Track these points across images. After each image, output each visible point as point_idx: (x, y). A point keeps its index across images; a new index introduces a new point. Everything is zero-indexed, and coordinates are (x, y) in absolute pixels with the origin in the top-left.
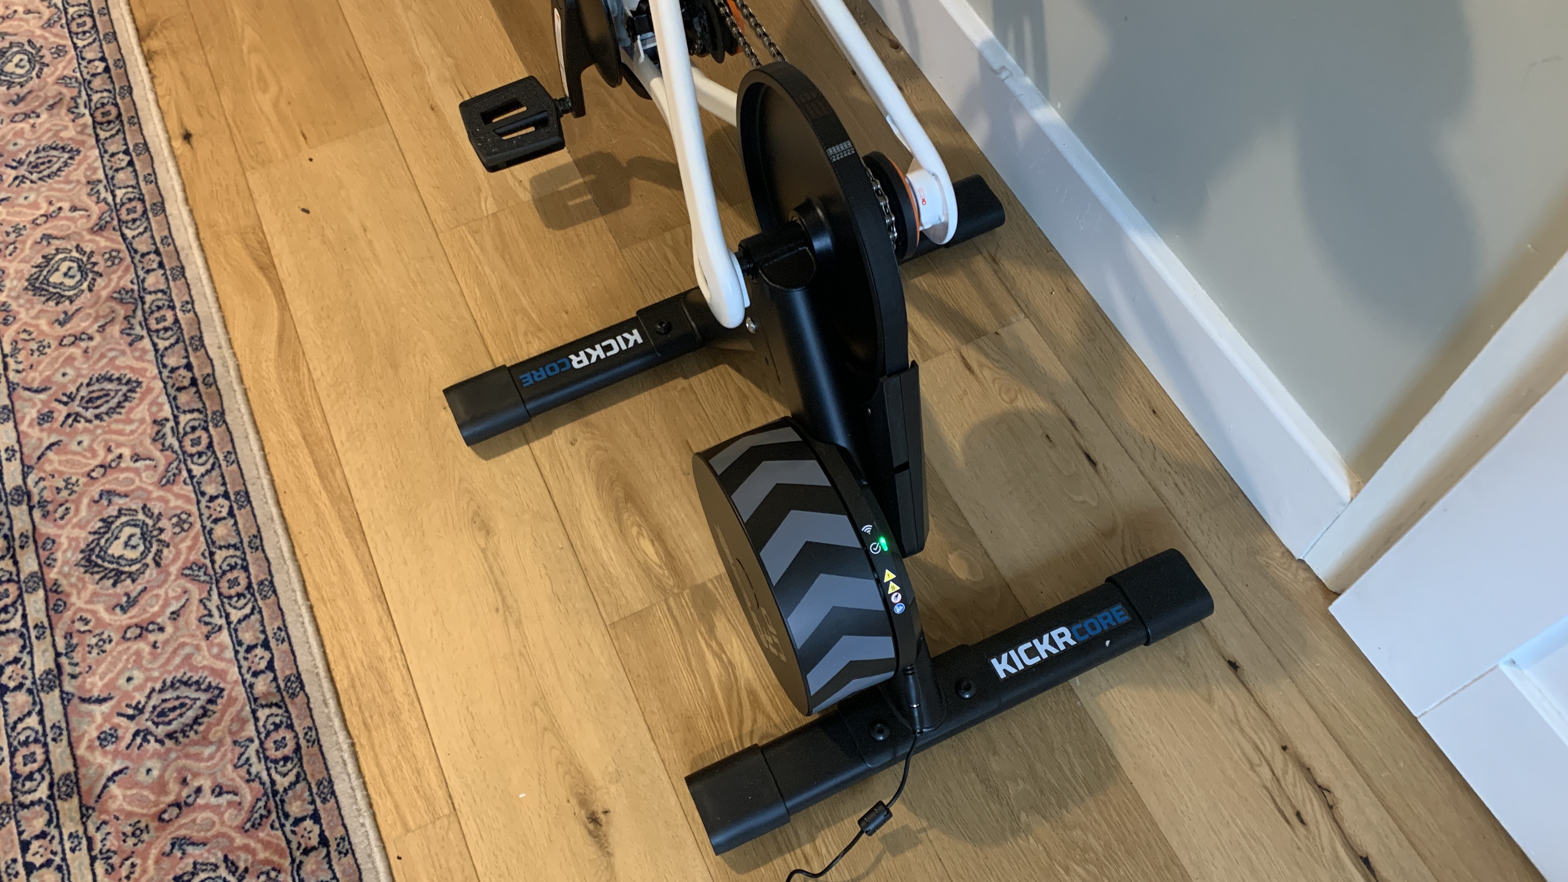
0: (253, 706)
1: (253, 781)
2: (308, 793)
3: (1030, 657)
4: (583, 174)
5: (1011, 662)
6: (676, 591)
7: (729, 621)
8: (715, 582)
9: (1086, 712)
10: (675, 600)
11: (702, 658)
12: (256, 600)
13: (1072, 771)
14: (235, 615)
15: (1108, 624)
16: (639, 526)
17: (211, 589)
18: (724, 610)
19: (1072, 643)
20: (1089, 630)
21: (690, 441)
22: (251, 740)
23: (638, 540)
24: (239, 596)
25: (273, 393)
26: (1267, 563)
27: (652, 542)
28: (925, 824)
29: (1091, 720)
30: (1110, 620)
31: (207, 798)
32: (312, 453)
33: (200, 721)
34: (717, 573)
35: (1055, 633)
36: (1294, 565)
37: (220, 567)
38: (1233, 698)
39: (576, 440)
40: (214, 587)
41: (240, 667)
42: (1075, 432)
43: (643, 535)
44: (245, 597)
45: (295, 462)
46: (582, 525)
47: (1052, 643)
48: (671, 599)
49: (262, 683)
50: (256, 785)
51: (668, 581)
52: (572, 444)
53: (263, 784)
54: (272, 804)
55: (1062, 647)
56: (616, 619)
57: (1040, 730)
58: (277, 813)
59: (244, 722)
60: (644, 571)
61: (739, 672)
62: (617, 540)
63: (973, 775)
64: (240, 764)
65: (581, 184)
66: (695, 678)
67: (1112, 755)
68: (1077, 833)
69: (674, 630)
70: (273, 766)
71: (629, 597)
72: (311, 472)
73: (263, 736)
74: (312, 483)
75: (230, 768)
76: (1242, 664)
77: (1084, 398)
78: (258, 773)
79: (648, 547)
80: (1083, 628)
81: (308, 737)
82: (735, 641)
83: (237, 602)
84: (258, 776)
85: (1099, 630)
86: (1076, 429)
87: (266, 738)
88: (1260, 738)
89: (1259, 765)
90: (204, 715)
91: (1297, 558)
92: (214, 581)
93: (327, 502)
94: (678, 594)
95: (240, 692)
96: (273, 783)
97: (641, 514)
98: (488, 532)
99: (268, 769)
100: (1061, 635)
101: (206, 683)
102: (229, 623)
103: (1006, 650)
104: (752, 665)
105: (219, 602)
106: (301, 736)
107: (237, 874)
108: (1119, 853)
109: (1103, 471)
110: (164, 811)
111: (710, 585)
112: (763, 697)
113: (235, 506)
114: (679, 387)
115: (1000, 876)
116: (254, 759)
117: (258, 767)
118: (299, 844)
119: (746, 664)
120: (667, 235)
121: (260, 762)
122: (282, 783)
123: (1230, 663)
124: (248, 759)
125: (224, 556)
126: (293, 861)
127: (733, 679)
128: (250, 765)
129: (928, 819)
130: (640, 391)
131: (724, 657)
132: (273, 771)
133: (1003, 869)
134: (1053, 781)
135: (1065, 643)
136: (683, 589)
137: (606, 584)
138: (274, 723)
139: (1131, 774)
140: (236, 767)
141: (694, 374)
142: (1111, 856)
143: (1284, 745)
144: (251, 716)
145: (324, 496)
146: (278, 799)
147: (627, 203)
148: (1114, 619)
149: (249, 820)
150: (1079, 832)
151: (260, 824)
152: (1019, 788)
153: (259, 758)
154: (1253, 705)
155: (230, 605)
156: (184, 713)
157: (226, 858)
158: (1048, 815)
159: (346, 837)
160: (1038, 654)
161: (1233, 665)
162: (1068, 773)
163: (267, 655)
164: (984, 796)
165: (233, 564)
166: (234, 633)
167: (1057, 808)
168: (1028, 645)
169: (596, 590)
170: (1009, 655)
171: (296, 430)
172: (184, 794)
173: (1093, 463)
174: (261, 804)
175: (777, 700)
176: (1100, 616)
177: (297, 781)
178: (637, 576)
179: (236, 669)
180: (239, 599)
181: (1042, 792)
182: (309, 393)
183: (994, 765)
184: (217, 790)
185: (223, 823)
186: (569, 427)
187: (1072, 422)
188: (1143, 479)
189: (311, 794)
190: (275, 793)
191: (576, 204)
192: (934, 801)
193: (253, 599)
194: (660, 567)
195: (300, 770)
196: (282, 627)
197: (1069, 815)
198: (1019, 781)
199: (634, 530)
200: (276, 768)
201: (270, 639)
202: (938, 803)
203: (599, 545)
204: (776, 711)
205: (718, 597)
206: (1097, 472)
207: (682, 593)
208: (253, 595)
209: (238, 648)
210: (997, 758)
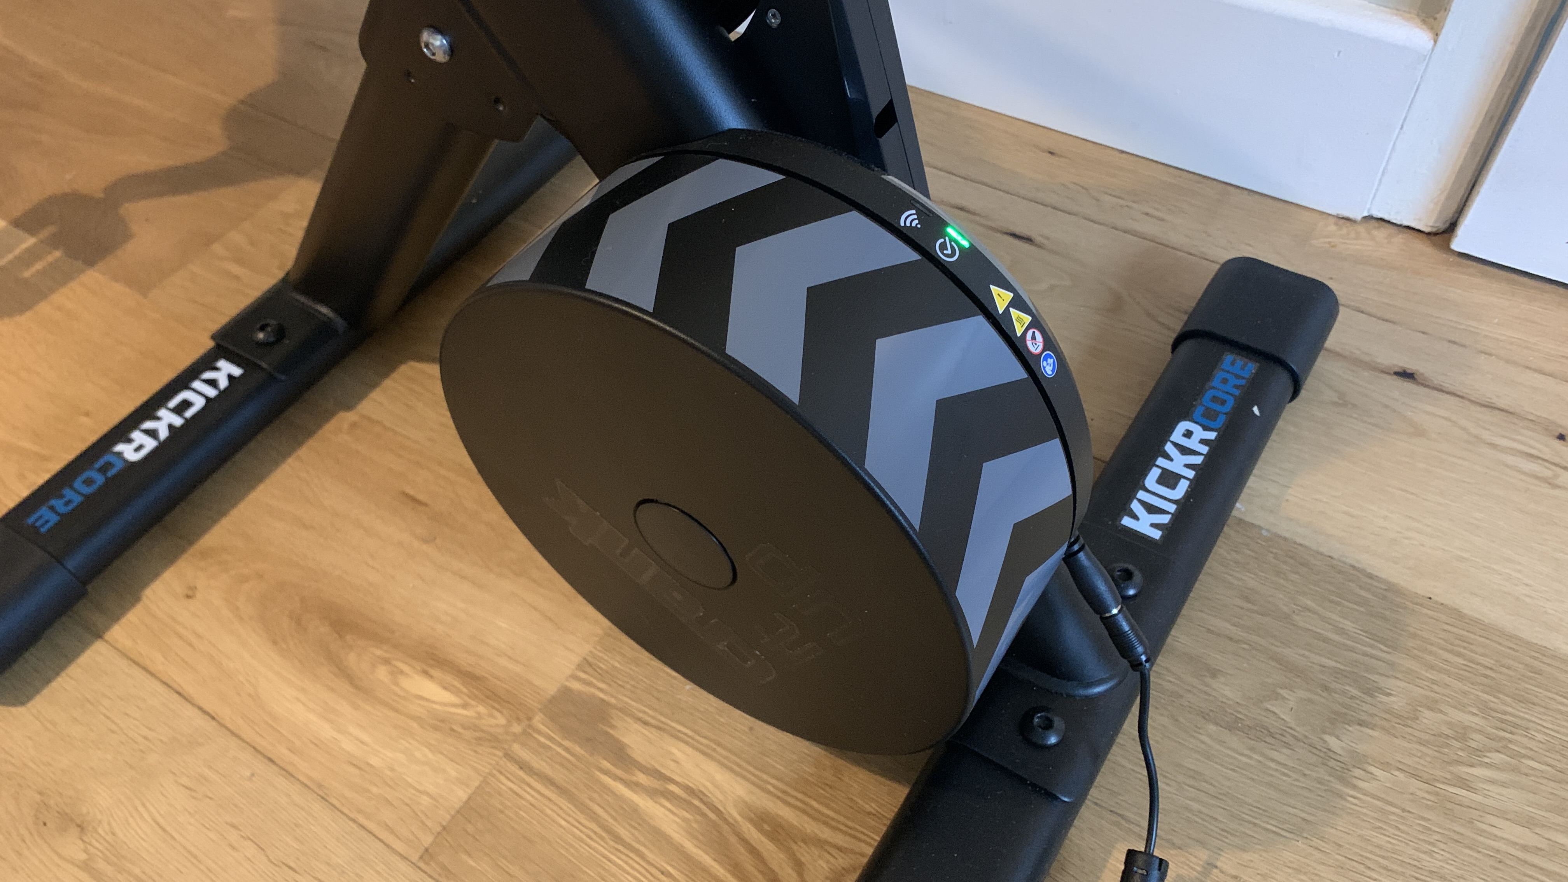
3: (1173, 487)
4: (31, 232)
5: (1151, 509)
6: (517, 728)
7: (646, 723)
8: (583, 675)
9: (1285, 539)
10: (523, 744)
11: (633, 815)
13: (1342, 631)
15: (1236, 387)
16: (387, 662)
18: (625, 711)
19: (1212, 435)
20: (1217, 407)
21: (409, 490)
23: (397, 684)
26: (1329, 243)
27: (425, 673)
28: (1204, 855)
29: (1301, 545)
30: (1233, 381)
34: (577, 660)
35: (1177, 435)
36: (1361, 229)
38: (1442, 413)
39: (193, 588)
42: (977, 218)
43: (402, 672)
46: (274, 717)
47: (1185, 451)
48: (516, 748)
51: (492, 721)
52: (188, 597)
55: (1204, 449)
56: (427, 840)
57: (1247, 599)
60: (436, 728)
61: (717, 797)
62: (356, 707)
63: (1212, 728)
65: (35, 244)
66: (642, 856)
67: (1371, 576)
68: (1428, 717)
69: (554, 797)
71: (431, 789)
76: (1414, 368)
77: (954, 177)
79: (423, 687)
80: (1207, 409)
82: (679, 751)
85: (1231, 403)
86: (974, 214)
88: (1522, 443)
89: (1556, 476)
91: (1359, 217)
94: (524, 732)
97: (381, 641)
98: (82, 828)
100: (1188, 434)
103: (1131, 497)
104: (732, 770)
108: (1510, 709)
109: (1045, 242)
111: (576, 686)
112: (786, 814)
114: (346, 426)
115: (1385, 862)
119: (722, 777)
120: (217, 248)
123: (1397, 374)
127: (712, 816)
129: (1202, 843)
130: (276, 463)
131: (673, 788)
133: (1380, 847)
134: (1330, 663)
135: (1203, 442)
136: (529, 719)
137: (375, 790)
139: (1421, 586)
141: (361, 397)
142: (1502, 721)
143: (1557, 434)
147: (127, 236)
148: (1238, 377)
150: (1427, 713)
152: (1292, 704)
154: (1473, 407)
158: (1365, 717)
160: (1178, 477)
161: (1406, 375)
162: (1337, 638)
164: (1252, 749)
167: (1368, 699)
168: (1155, 473)
169: (359, 811)
170: (1140, 501)
173: (1028, 240)
175: (815, 804)
176: (1216, 381)
178: (429, 746)
181: (1326, 689)
183: (1227, 692)
186: (169, 575)
187: (961, 209)
188: (1102, 227)
191: (38, 271)
192: (1187, 808)
194: (465, 706)
197: (1393, 699)
198: (1283, 692)
199: (382, 673)
202: (1195, 806)
203: (326, 731)
204: (826, 824)
205: (602, 695)
206: (1039, 246)
207: (530, 726)
210: (1222, 679)
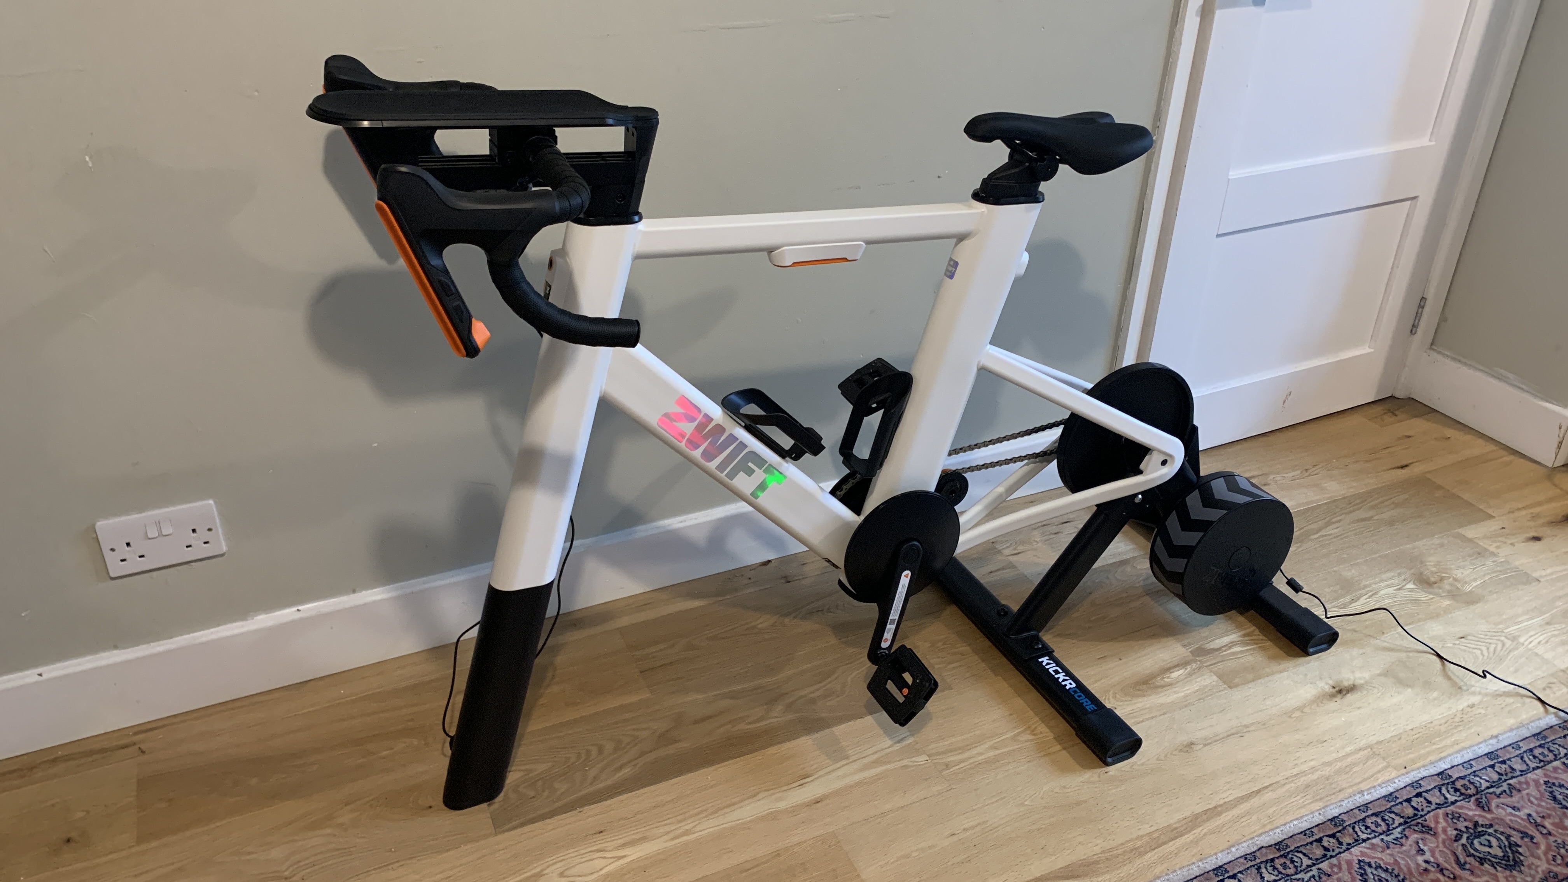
0: (1361, 841)
1: (1405, 835)
2: (1397, 806)
6: (1199, 663)
12: (1291, 851)
14: (1306, 862)
16: (1163, 678)
17: (1296, 879)
22: (1382, 840)
23: (1173, 679)
24: (1292, 862)
25: (1122, 875)
27: (1172, 672)
31: (1428, 856)
32: (1164, 843)
33: (1385, 869)
37: (1277, 876)
40: (1293, 877)
41: (1340, 853)
43: (1169, 676)
44: (1292, 858)
45: (1175, 852)
46: (1172, 702)
48: (1205, 664)
49: (1345, 839)
50: (1407, 832)
51: (1193, 666)
53: (1404, 830)
54: (1413, 823)
58: (1416, 819)
59: (1373, 844)
60: (1192, 676)
64: (1399, 843)
70: (1391, 826)
71: (1211, 681)
72: (1179, 842)
73: (1377, 834)
74: (1188, 840)
75: (1404, 848)
78: (1399, 833)
79: (1176, 674)
81: (1365, 810)
83: (1297, 862)
84: (1401, 833)
87: (1377, 832)
90: (1381, 867)
92: (1289, 878)
93: (1201, 828)
95: (1355, 850)
96: (1400, 825)
97: (1155, 677)
98: (1192, 744)
99: (1394, 828)
101: (1360, 871)
102: (1314, 865)
105: (1302, 873)
106: (1366, 814)
107: (1461, 834)
110: (1449, 877)
113: (1226, 875)
116: (1392, 837)
117: (1396, 833)
118: (1427, 806)
121: (1392, 833)
122: (1398, 820)
124: (1394, 839)
125: (1268, 875)
126: (1437, 808)
128: (1397, 838)
132: (1394, 826)
136: (1197, 660)
137: (1206, 691)
138: (1366, 829)
140: (1402, 845)
144: (1367, 842)
145: (1196, 831)
146: (1409, 820)
149: (1428, 833)
151: (1428, 827)
153: (1390, 834)
155: (1301, 866)
156: (1385, 879)
157: (1456, 841)
159: (1411, 785)
163: (1325, 839)
165: (1272, 868)
166: (1318, 861)
171: (1149, 855)
172: (1433, 869)
174: (1416, 828)
177: (1393, 812)
178: (1196, 679)
179: (1342, 855)
180: (1294, 861)
182: (1115, 852)
184: (1420, 852)
185: (1437, 847)
189: (1397, 804)
190: (1406, 822)
193: (1291, 853)
194: (1186, 670)
195: (1386, 812)
196: (1304, 833)
199: (1167, 680)
200: (1392, 824)
201: (1314, 839)
208: (1288, 853)
209: (1328, 856)
